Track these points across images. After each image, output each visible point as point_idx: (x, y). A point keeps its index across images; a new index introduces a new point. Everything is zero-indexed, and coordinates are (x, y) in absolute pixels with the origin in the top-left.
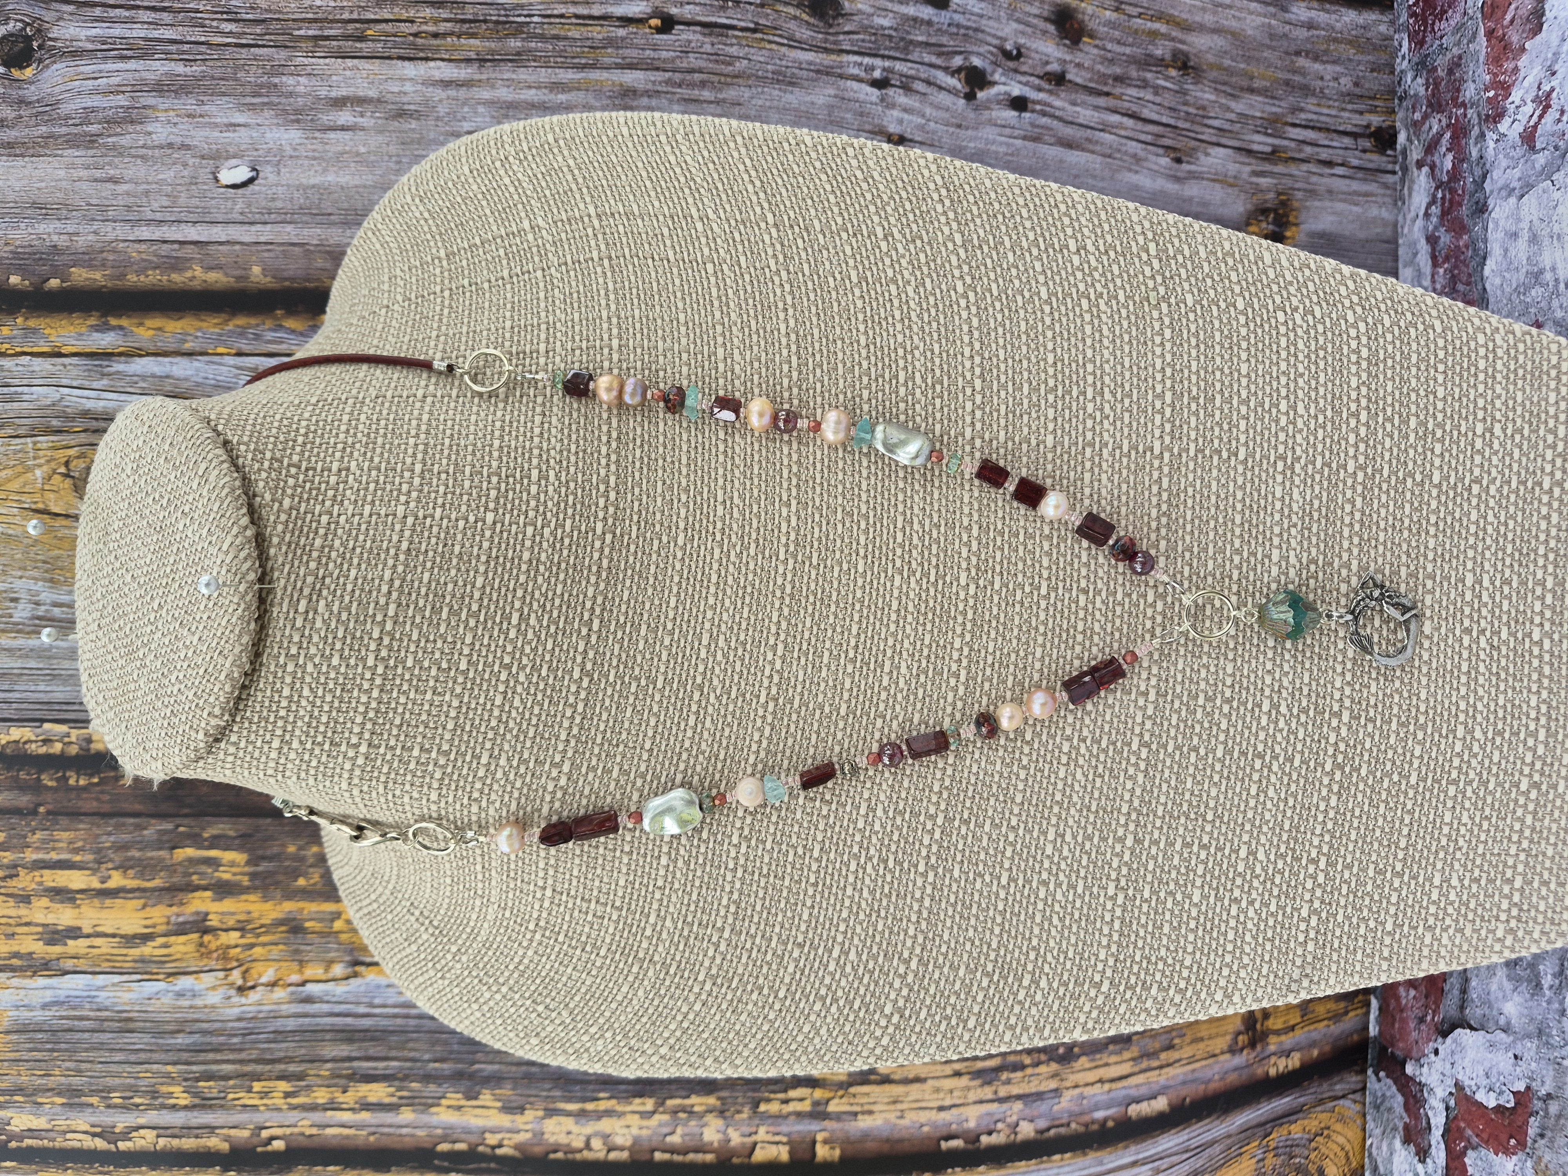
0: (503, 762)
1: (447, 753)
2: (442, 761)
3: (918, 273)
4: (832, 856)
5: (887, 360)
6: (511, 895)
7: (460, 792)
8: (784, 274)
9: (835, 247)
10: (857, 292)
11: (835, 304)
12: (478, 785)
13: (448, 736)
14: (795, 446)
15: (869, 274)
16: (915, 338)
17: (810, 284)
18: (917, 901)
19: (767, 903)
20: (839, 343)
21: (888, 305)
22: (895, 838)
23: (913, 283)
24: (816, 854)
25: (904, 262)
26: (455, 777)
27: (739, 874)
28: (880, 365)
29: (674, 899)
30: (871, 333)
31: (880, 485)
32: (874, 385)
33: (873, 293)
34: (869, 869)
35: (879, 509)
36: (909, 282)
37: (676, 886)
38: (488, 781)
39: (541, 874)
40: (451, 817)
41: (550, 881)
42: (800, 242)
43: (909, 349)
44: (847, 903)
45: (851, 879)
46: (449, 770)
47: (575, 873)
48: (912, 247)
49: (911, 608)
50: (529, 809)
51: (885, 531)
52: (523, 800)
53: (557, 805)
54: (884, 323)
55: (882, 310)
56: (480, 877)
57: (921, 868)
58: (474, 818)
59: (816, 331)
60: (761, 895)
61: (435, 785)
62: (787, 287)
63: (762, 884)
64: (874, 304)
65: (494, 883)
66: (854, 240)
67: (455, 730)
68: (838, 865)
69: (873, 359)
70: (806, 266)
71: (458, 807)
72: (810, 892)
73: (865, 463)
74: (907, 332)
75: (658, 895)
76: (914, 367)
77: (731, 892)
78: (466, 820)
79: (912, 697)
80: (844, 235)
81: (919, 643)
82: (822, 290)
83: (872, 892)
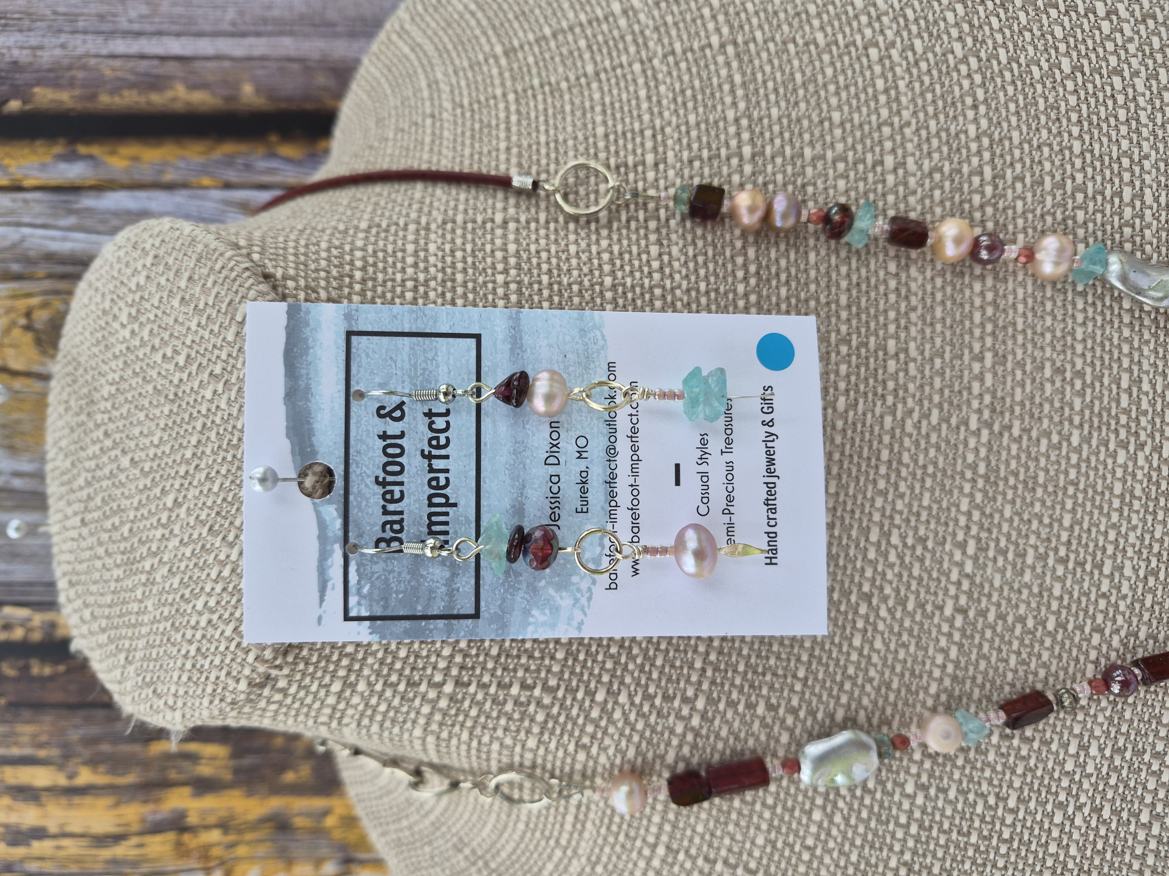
0: (623, 698)
1: (553, 690)
2: (547, 701)
3: (1150, 62)
4: (1032, 805)
5: (1108, 172)
6: (607, 850)
7: (566, 737)
8: (973, 61)
9: (1041, 28)
10: (1070, 85)
11: (1041, 101)
12: (590, 729)
13: (556, 668)
14: (989, 282)
15: (1085, 62)
16: (1145, 144)
17: (1008, 75)
18: (1137, 857)
19: (948, 864)
20: (1046, 150)
21: (1110, 103)
22: (1112, 781)
23: (1143, 74)
24: (1012, 803)
25: (1132, 48)
26: (562, 719)
27: (914, 829)
28: (1099, 178)
29: (827, 860)
30: (1087, 137)
31: (1099, 333)
32: (1091, 204)
33: (1090, 86)
34: (1078, 821)
35: (1098, 363)
36: (1137, 73)
37: (831, 844)
38: (603, 723)
39: (654, 829)
40: (549, 766)
41: (664, 838)
42: (994, 20)
43: (1136, 158)
44: (1049, 863)
45: (1055, 833)
46: (555, 710)
47: (700, 829)
48: (1142, 27)
49: (1138, 492)
50: (650, 755)
51: (1106, 393)
52: (644, 745)
53: (686, 750)
54: (1104, 126)
55: (1102, 109)
56: (568, 827)
57: (1144, 818)
58: (578, 767)
59: (1015, 134)
60: (940, 854)
61: (536, 730)
62: (978, 78)
63: (942, 842)
64: (1092, 101)
65: (586, 835)
66: (1066, 19)
67: (566, 659)
68: (1039, 817)
69: (1089, 170)
70: (1002, 52)
71: (560, 754)
72: (1003, 850)
73: (1080, 305)
74: (1135, 136)
75: (806, 856)
76: (1143, 181)
77: (902, 852)
78: (567, 769)
79: (1137, 606)
80: (1054, 13)
81: (1147, 537)
82: (1024, 84)
83: (1082, 849)
